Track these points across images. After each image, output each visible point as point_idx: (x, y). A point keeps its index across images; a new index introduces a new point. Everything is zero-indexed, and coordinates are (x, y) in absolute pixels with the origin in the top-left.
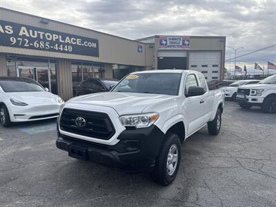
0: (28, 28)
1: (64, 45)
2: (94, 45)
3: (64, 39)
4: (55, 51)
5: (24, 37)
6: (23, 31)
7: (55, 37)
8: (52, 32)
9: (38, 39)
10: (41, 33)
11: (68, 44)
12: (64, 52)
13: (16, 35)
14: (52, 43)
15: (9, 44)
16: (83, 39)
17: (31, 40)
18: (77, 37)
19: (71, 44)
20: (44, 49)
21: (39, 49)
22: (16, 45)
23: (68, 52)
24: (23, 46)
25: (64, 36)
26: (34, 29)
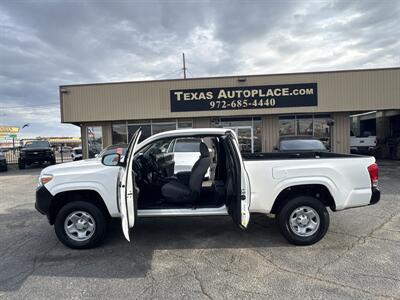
0: (226, 90)
1: (264, 99)
2: (310, 91)
3: (264, 92)
4: (252, 107)
5: (223, 99)
6: (222, 94)
7: (254, 93)
8: (250, 88)
9: (236, 98)
10: (239, 92)
11: (270, 97)
12: (265, 107)
13: (215, 99)
14: (251, 100)
15: (209, 108)
16: (291, 87)
17: (229, 101)
18: (281, 87)
19: (275, 97)
20: (241, 108)
21: (236, 108)
22: (215, 109)
23: (270, 106)
24: (221, 109)
25: (265, 89)
26: (231, 89)
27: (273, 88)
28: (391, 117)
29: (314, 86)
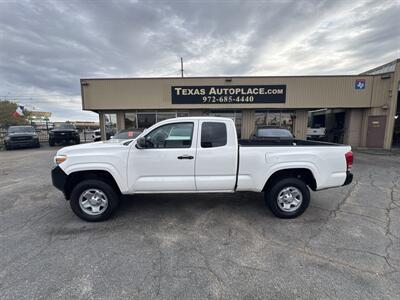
0: (216, 88)
1: (245, 96)
2: (281, 92)
3: (246, 90)
4: (236, 102)
5: (213, 95)
6: (212, 91)
7: (238, 91)
8: (235, 87)
9: (223, 95)
10: (226, 90)
11: (250, 95)
12: (245, 102)
13: (207, 95)
14: (235, 96)
15: (202, 102)
16: (266, 88)
17: (218, 96)
18: (259, 87)
19: (253, 95)
20: (227, 103)
21: (223, 103)
22: (207, 102)
23: (249, 102)
24: (211, 103)
25: (246, 88)
26: (220, 87)
27: (252, 87)
28: (337, 114)
29: (283, 87)
